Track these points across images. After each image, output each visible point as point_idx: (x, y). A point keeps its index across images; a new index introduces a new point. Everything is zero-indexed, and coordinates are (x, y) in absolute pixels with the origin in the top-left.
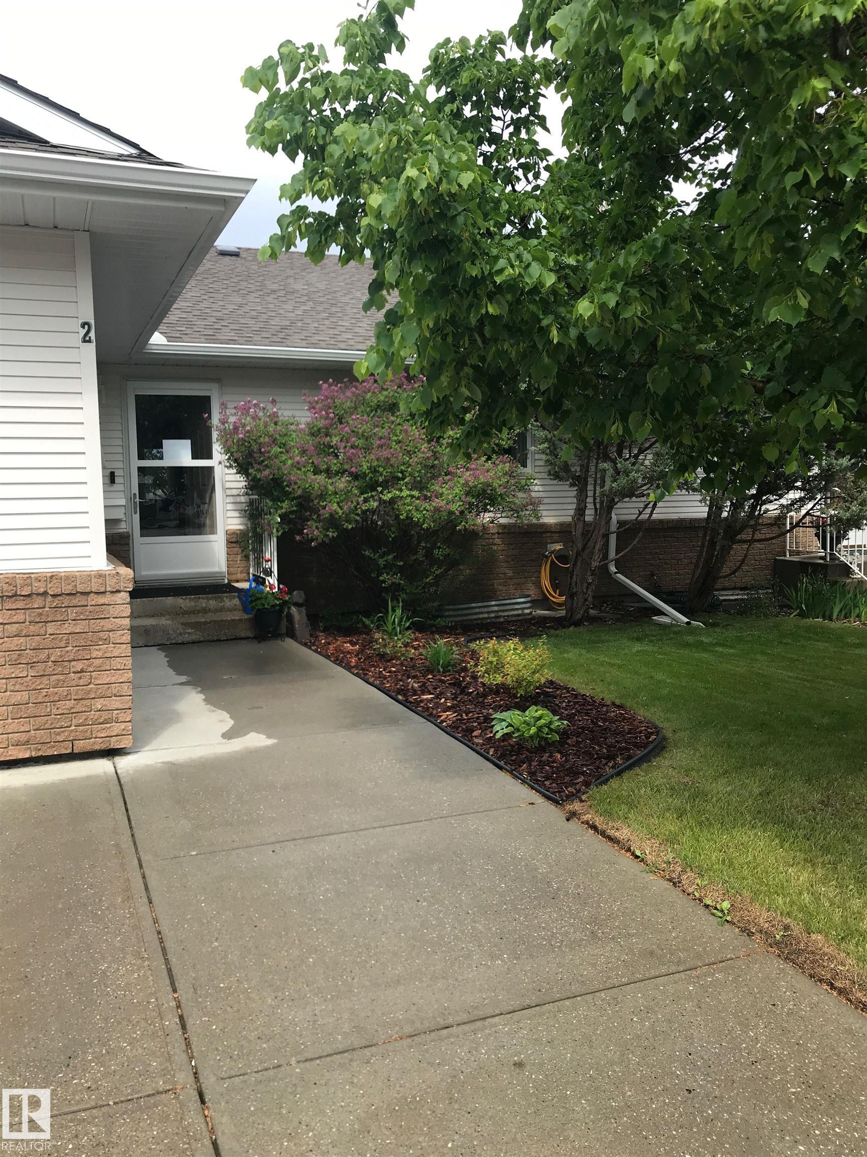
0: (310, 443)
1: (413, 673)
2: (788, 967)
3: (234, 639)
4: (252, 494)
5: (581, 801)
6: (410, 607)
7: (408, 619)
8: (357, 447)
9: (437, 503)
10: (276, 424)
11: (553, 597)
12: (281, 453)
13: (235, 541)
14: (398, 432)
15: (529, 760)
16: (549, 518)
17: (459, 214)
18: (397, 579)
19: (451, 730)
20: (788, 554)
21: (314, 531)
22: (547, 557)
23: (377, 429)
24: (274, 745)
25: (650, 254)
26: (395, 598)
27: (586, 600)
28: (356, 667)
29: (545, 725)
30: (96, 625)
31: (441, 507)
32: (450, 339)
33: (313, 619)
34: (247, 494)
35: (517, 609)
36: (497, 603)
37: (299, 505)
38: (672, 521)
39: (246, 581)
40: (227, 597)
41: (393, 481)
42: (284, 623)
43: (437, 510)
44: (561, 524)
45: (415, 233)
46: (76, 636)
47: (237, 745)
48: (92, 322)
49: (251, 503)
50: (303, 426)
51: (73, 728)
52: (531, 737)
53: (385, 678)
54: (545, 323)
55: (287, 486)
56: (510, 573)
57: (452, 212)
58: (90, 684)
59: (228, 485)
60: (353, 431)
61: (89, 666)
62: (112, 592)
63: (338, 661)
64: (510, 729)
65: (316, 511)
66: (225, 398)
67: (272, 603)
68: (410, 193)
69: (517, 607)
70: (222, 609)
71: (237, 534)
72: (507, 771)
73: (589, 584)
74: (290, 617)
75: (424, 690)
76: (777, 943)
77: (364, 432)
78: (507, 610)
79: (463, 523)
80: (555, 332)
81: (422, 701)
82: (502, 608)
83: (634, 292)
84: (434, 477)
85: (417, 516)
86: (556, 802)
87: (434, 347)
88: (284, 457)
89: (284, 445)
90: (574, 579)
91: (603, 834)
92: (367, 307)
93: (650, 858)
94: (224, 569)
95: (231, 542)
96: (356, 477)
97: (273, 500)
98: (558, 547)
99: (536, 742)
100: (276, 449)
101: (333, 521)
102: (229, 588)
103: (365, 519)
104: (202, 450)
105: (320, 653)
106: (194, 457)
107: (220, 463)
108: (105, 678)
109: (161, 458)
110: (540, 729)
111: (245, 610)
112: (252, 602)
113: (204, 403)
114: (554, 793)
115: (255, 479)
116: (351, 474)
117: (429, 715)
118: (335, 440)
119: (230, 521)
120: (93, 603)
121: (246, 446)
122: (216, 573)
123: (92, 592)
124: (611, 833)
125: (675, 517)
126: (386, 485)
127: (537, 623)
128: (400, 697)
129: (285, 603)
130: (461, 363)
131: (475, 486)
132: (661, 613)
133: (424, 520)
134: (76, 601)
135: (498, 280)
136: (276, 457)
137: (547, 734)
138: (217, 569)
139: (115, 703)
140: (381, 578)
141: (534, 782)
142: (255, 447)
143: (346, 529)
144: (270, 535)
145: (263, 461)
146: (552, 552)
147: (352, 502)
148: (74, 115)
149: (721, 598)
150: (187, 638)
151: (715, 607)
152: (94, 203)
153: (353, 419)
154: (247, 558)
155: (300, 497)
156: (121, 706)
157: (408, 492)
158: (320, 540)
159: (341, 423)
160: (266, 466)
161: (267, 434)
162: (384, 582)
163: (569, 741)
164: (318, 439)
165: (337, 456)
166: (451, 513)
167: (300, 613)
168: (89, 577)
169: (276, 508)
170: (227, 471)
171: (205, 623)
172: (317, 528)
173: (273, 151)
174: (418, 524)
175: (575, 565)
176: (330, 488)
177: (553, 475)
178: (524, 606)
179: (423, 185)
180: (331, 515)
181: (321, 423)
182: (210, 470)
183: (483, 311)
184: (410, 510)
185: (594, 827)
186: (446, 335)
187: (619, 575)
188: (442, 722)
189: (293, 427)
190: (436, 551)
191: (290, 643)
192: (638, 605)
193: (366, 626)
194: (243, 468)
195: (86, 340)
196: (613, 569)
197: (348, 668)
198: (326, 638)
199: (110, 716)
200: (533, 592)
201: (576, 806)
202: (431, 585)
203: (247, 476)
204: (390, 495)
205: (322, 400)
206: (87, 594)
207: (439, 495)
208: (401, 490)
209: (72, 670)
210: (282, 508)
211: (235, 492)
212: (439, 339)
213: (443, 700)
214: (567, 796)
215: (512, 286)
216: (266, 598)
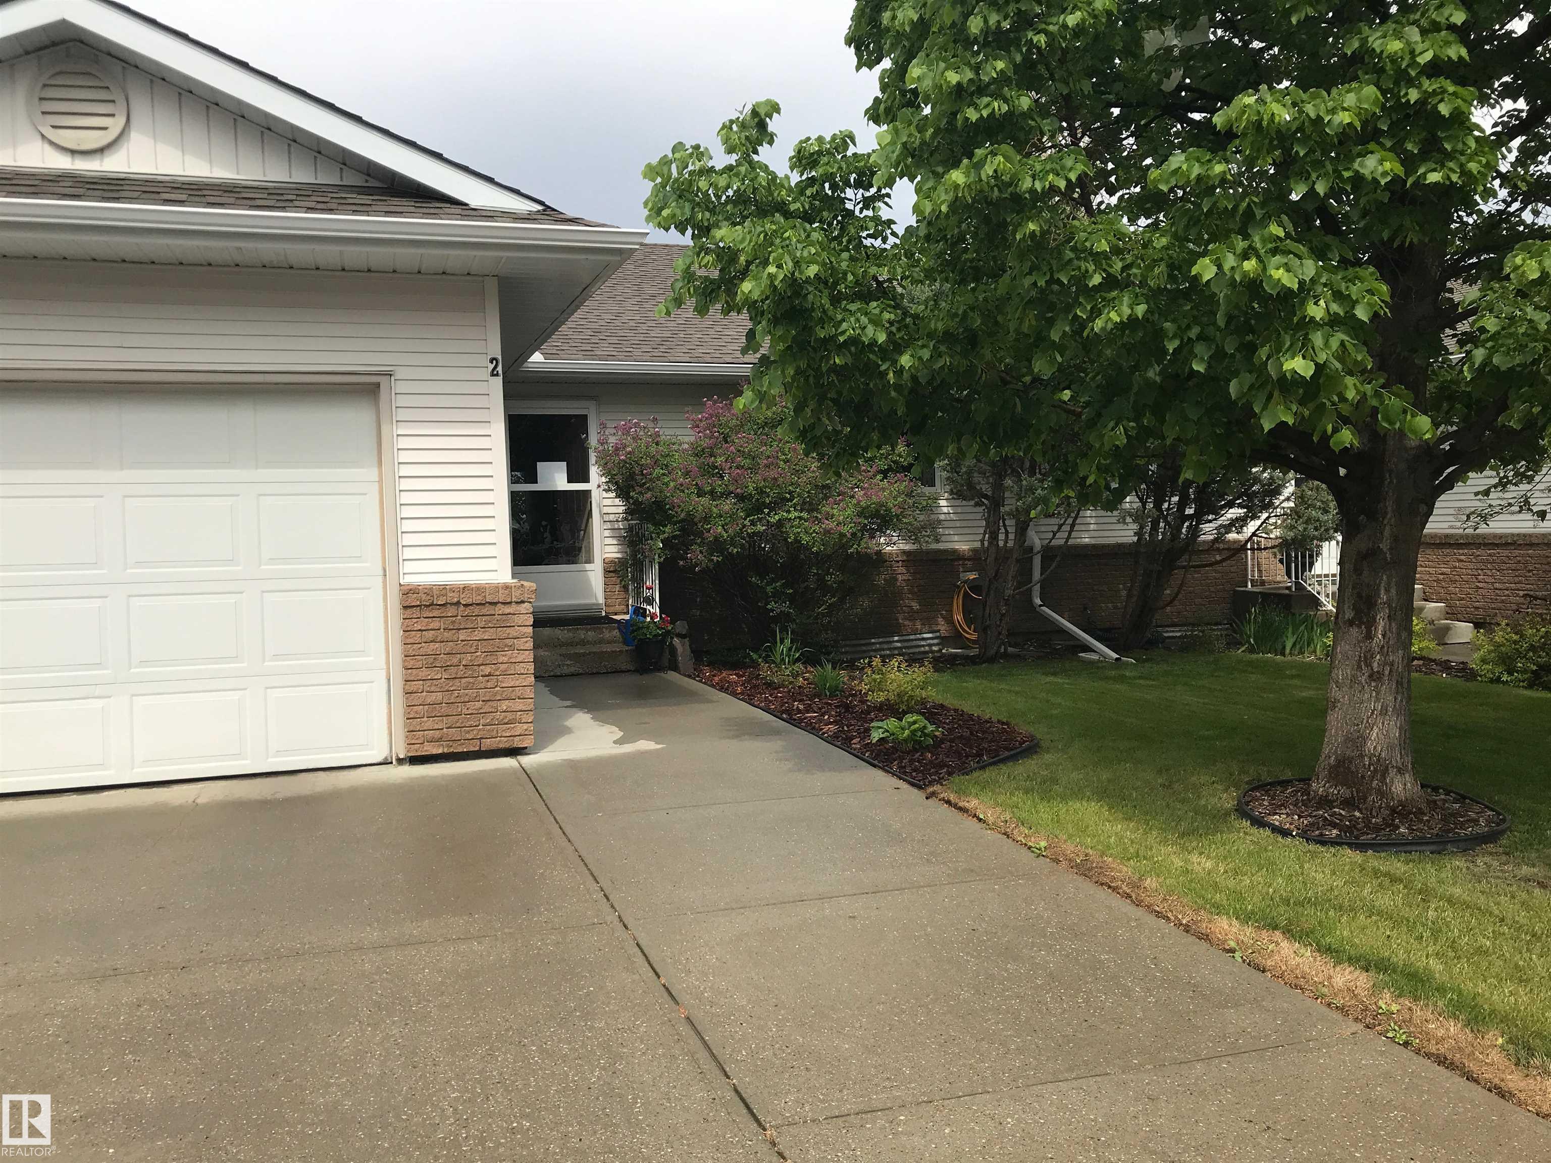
0: (694, 463)
1: (799, 697)
2: (1081, 879)
3: (614, 672)
4: (632, 520)
5: (942, 785)
6: (802, 638)
7: (797, 650)
8: (743, 467)
9: (830, 524)
10: (657, 444)
11: (968, 633)
12: (664, 474)
13: (613, 570)
14: (787, 450)
15: (901, 759)
16: (963, 545)
17: (809, 293)
18: (785, 607)
19: (832, 740)
20: (1249, 584)
21: (697, 555)
22: (958, 587)
23: (764, 448)
24: (662, 748)
25: (952, 320)
26: (784, 630)
27: (1000, 633)
28: (742, 693)
29: (918, 729)
30: (502, 632)
31: (832, 529)
32: (811, 380)
33: (698, 655)
34: (626, 519)
35: (923, 646)
36: (902, 638)
37: (682, 529)
38: (1109, 545)
39: (625, 613)
40: (606, 628)
41: (780, 503)
42: (667, 655)
43: (827, 532)
44: (974, 551)
45: (778, 305)
46: (485, 643)
47: (628, 748)
48: (500, 358)
49: (630, 529)
50: (686, 446)
51: (481, 727)
52: (905, 740)
53: (771, 701)
54: (883, 368)
55: (669, 509)
56: (916, 606)
57: (805, 291)
58: (496, 686)
59: (606, 510)
60: (739, 451)
61: (497, 670)
62: (517, 603)
63: (722, 689)
64: (886, 734)
65: (700, 534)
66: (603, 418)
67: (654, 633)
68: (772, 282)
69: (923, 643)
70: (601, 641)
71: (615, 563)
72: (880, 767)
73: (1003, 615)
74: (673, 650)
75: (808, 709)
76: (1077, 865)
77: (750, 451)
78: (912, 647)
79: (855, 546)
80: (891, 375)
81: (805, 718)
82: (906, 644)
83: (943, 348)
84: (826, 498)
85: (805, 539)
86: (920, 788)
87: (798, 387)
88: (666, 480)
89: (666, 466)
90: (987, 611)
91: (955, 806)
92: (744, 351)
93: (991, 820)
94: (601, 600)
95: (610, 572)
96: (741, 498)
97: (655, 524)
98: (972, 576)
99: (910, 745)
100: (658, 471)
101: (717, 545)
102: (608, 620)
103: (752, 544)
104: (578, 473)
105: (705, 683)
106: (570, 481)
107: (599, 486)
108: (510, 682)
109: (535, 481)
110: (913, 732)
111: (625, 642)
112: (633, 631)
113: (581, 422)
114: (919, 781)
115: (637, 503)
116: (737, 496)
117: (812, 729)
118: (720, 460)
119: (608, 549)
120: (500, 612)
121: (627, 468)
122: (594, 604)
123: (499, 602)
124: (961, 804)
125: (1112, 541)
126: (774, 507)
127: (946, 660)
128: (784, 716)
129: (668, 632)
130: (822, 398)
131: (868, 507)
132: (1088, 649)
133: (814, 543)
134: (486, 610)
135: (842, 339)
136: (658, 479)
137: (921, 737)
138: (594, 601)
139: (519, 705)
140: (769, 607)
141: (901, 775)
142: (637, 470)
143: (731, 554)
144: (651, 562)
145: (644, 484)
146: (965, 582)
147: (737, 524)
148: (490, 180)
149: (1166, 635)
150: (566, 670)
151: (1154, 643)
152: (508, 257)
153: (739, 438)
154: (625, 588)
155: (683, 520)
156: (524, 708)
157: (796, 514)
158: (704, 565)
159: (726, 442)
160: (648, 488)
161: (647, 455)
162: (772, 611)
163: (943, 746)
164: (702, 460)
165: (722, 477)
166: (842, 535)
167: (683, 645)
168: (496, 588)
169: (657, 533)
170: (605, 495)
171: (584, 655)
172: (701, 552)
173: (667, 229)
174: (807, 548)
175: (988, 594)
176: (715, 510)
177: (956, 494)
178: (932, 642)
179: (781, 277)
180: (716, 539)
181: (705, 443)
182: (587, 493)
183: (832, 362)
184: (799, 533)
185: (948, 802)
186: (808, 376)
187: (1044, 608)
188: (824, 733)
189: (675, 447)
190: (828, 578)
191: (672, 676)
192: (1068, 643)
193: (753, 661)
194: (623, 492)
195: (494, 374)
196: (1038, 601)
197: (734, 694)
198: (711, 672)
199: (514, 717)
200: (943, 628)
201: (936, 788)
202: (823, 615)
203: (627, 500)
204: (777, 517)
205: (707, 419)
206: (495, 604)
207: (829, 517)
208: (788, 512)
209: (481, 673)
210: (664, 532)
211: (612, 517)
212: (802, 380)
213: (826, 717)
214: (929, 782)
215: (854, 341)
216: (648, 628)
